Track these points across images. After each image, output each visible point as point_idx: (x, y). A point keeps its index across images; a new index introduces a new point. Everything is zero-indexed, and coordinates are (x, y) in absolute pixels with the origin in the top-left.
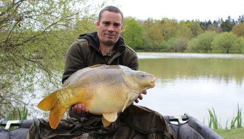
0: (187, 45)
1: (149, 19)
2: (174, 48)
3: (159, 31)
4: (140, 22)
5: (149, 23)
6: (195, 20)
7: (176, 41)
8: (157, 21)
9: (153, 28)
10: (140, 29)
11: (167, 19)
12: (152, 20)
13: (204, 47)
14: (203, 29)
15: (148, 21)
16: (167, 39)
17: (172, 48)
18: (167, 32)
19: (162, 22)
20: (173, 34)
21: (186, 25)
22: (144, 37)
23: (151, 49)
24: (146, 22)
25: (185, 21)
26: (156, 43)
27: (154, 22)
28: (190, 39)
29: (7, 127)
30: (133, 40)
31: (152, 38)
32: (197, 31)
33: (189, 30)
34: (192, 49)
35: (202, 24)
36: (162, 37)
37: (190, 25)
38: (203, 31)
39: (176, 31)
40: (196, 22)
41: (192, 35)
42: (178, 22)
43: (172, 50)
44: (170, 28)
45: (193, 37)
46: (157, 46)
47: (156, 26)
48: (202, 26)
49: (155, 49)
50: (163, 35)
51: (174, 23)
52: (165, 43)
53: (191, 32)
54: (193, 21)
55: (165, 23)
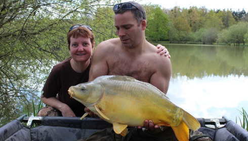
0: (217, 37)
1: (176, 7)
2: (202, 40)
3: (186, 21)
4: (166, 11)
5: (175, 12)
6: (226, 10)
7: (205, 32)
8: (184, 10)
9: (180, 17)
10: (165, 19)
11: (196, 8)
12: (179, 9)
13: (237, 40)
14: (236, 20)
15: (175, 10)
16: (195, 30)
17: (200, 41)
18: (194, 23)
19: (190, 11)
20: (201, 25)
21: (218, 14)
22: (170, 27)
23: (177, 40)
24: (172, 10)
25: (216, 10)
26: (183, 34)
27: (181, 11)
28: (220, 30)
29: (29, 123)
30: (157, 31)
31: (178, 29)
32: (229, 22)
33: (220, 20)
34: (223, 42)
35: (235, 14)
36: (190, 27)
37: (221, 14)
38: (236, 22)
39: (205, 21)
40: (228, 12)
41: (223, 26)
42: (208, 12)
43: (199, 43)
44: (198, 19)
45: (223, 28)
46: (184, 37)
47: (183, 15)
48: (236, 16)
49: (181, 41)
50: (191, 26)
51: (203, 13)
52: (194, 35)
53: (222, 23)
54: (224, 10)
55: (194, 13)
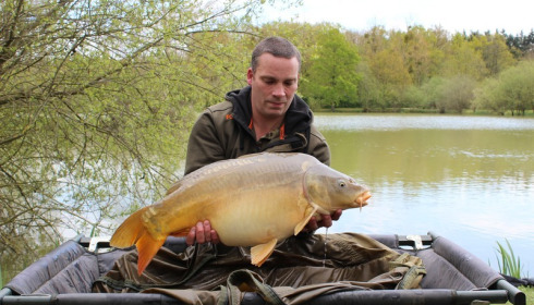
0: (471, 96)
1: (374, 29)
2: (437, 103)
3: (400, 59)
4: (351, 35)
5: (373, 39)
6: (493, 33)
7: (444, 85)
8: (395, 35)
9: (384, 53)
10: (351, 56)
11: (421, 29)
12: (382, 32)
13: (517, 102)
14: (515, 55)
15: (373, 34)
16: (419, 81)
17: (433, 105)
18: (419, 63)
19: (408, 38)
20: (434, 68)
21: (471, 44)
22: (361, 75)
23: (378, 105)
24: (366, 36)
25: (468, 34)
26: (393, 91)
27: (387, 37)
28: (480, 80)
30: (334, 84)
31: (382, 79)
32: (499, 62)
33: (478, 56)
34: (485, 108)
35: (511, 41)
36: (408, 75)
37: (480, 44)
38: (514, 61)
39: (443, 60)
40: (498, 37)
41: (486, 71)
42: (450, 39)
43: (432, 110)
44: (428, 54)
45: (486, 75)
46: (395, 99)
47: (392, 46)
48: (514, 48)
49: (389, 106)
50: (411, 71)
51: (438, 40)
52: (414, 92)
53: (483, 63)
54: (487, 34)
55: (417, 40)
